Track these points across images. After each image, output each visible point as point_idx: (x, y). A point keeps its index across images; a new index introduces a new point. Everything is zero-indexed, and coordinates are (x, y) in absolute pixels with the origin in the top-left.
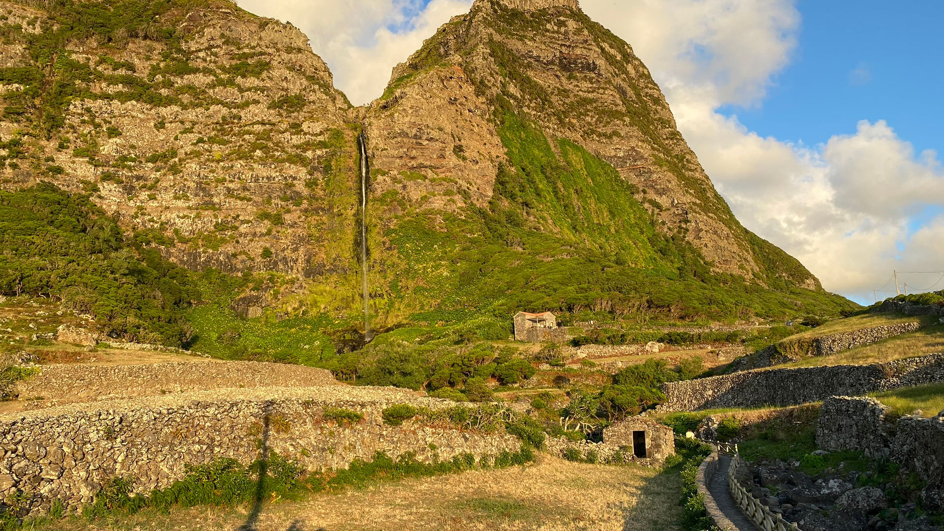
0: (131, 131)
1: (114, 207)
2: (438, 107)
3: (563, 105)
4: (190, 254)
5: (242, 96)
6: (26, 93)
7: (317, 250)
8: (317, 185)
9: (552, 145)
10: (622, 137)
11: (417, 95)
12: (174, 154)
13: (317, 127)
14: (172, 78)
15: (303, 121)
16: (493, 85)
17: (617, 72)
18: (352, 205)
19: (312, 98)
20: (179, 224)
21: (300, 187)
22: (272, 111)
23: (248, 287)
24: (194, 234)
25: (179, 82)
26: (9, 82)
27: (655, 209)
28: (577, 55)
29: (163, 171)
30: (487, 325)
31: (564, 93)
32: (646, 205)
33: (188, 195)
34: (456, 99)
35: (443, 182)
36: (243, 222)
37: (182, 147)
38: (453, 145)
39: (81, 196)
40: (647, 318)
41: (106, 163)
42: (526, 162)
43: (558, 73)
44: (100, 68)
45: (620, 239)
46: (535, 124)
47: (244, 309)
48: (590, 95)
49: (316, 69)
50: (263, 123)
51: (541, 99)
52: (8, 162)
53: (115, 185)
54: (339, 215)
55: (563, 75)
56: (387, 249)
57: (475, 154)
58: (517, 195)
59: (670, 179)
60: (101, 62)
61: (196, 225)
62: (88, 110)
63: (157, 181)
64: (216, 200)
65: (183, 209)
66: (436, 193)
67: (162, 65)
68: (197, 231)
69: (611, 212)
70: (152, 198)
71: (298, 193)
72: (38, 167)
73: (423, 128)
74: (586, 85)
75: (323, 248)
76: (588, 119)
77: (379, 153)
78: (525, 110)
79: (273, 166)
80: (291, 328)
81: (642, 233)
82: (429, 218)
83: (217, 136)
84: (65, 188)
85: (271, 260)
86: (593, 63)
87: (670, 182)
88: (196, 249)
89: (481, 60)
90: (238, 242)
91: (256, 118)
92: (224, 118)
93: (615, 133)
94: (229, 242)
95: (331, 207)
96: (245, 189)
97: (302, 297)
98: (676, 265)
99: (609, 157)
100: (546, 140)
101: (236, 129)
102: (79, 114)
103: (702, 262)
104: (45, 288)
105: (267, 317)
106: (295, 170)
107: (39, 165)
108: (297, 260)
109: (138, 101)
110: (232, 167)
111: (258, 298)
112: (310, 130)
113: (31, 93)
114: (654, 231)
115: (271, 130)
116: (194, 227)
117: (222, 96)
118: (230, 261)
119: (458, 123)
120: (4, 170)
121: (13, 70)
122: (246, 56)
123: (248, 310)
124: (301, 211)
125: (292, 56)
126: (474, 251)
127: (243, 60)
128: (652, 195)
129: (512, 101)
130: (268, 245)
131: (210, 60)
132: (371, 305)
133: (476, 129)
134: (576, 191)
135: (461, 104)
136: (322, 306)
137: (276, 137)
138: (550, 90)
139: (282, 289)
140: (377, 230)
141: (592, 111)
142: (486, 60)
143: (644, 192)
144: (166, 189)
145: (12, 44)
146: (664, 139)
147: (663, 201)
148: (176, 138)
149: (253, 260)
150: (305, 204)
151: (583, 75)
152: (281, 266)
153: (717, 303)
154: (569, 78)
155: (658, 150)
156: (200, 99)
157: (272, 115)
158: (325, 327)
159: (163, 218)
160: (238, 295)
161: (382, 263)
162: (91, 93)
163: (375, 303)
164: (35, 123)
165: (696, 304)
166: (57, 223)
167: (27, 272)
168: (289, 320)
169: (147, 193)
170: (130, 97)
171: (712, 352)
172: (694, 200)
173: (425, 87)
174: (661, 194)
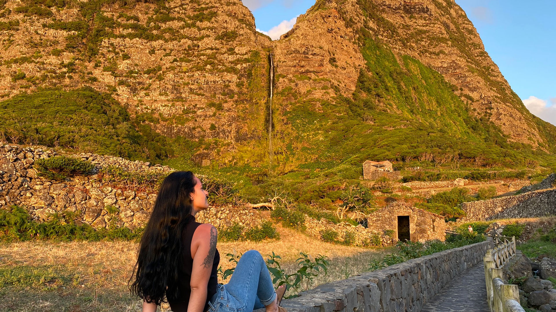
0: (136, 57)
1: (125, 101)
2: (320, 34)
3: (406, 35)
4: (168, 128)
5: (200, 33)
6: (78, 36)
7: (243, 125)
8: (243, 86)
9: (398, 59)
10: (446, 54)
11: (306, 27)
12: (160, 69)
13: (244, 50)
14: (160, 24)
15: (236, 47)
16: (359, 22)
17: (443, 14)
18: (264, 97)
19: (241, 32)
20: (162, 110)
21: (233, 87)
22: (217, 41)
23: (201, 148)
24: (171, 116)
25: (163, 26)
26: (70, 30)
27: (469, 100)
28: (415, 3)
29: (153, 79)
30: (345, 170)
31: (407, 27)
32: (463, 98)
33: (168, 92)
34: (332, 30)
35: (321, 81)
36: (199, 109)
37: (164, 64)
38: (329, 58)
39: (106, 94)
40: (458, 165)
41: (121, 75)
42: (379, 70)
43: (403, 15)
44: (119, 20)
45: (444, 119)
46: (386, 46)
47: (200, 161)
48: (424, 28)
49: (245, 15)
50: (212, 49)
51: (391, 31)
52: (67, 75)
53: (126, 88)
54: (256, 104)
55: (406, 16)
56: (285, 124)
57: (344, 63)
58: (372, 89)
59: (479, 81)
60: (120, 17)
61: (172, 111)
62: (112, 44)
63: (150, 85)
64: (183, 95)
65: (165, 101)
66: (317, 88)
67: (154, 17)
68: (172, 114)
69: (437, 102)
70: (147, 95)
71: (232, 91)
72: (83, 78)
73: (309, 47)
74: (421, 22)
75: (246, 124)
76: (423, 43)
77: (281, 64)
78: (380, 37)
79: (217, 75)
80: (227, 172)
81: (459, 116)
82: (312, 104)
83: (185, 57)
84: (98, 90)
85: (215, 132)
86: (427, 7)
87: (479, 83)
88: (171, 125)
89: (350, 7)
90: (196, 121)
91: (208, 46)
92: (189, 46)
93: (442, 52)
94: (191, 121)
95: (251, 99)
96: (200, 88)
97: (234, 154)
98: (483, 137)
99: (437, 67)
100: (393, 56)
101: (196, 53)
102: (107, 47)
103: (501, 135)
104: (71, 143)
105: (213, 166)
106: (230, 76)
107: (84, 76)
108: (231, 131)
109: (139, 38)
110: (193, 76)
111: (208, 154)
112: (240, 52)
113: (81, 36)
114: (468, 115)
115: (217, 53)
116: (171, 111)
117: (188, 34)
118: (191, 132)
119: (333, 44)
120: (65, 80)
121: (72, 23)
122: (203, 9)
123: (202, 161)
124: (233, 101)
125: (230, 7)
126: (340, 124)
127: (201, 12)
128: (466, 92)
129: (371, 32)
130: (214, 123)
131: (182, 13)
132: (275, 159)
133: (345, 48)
134: (414, 88)
135: (336, 32)
136: (246, 160)
137: (219, 57)
138: (397, 25)
139: (222, 149)
140: (278, 112)
141: (425, 38)
142: (354, 6)
143: (461, 90)
144: (155, 90)
145: (72, 8)
146: (476, 56)
147: (475, 95)
148: (161, 59)
149: (205, 131)
150: (236, 97)
151: (419, 16)
152: (221, 135)
153: (510, 156)
154: (410, 18)
155: (471, 63)
156: (175, 35)
157: (217, 44)
158: (248, 173)
159: (153, 107)
160: (196, 153)
161: (282, 133)
162: (114, 34)
163: (278, 158)
164: (82, 53)
165: (495, 156)
166: (89, 108)
167: (62, 134)
168: (226, 168)
169: (144, 92)
170: (135, 36)
171: (504, 185)
172: (496, 94)
173: (312, 22)
174: (473, 91)
